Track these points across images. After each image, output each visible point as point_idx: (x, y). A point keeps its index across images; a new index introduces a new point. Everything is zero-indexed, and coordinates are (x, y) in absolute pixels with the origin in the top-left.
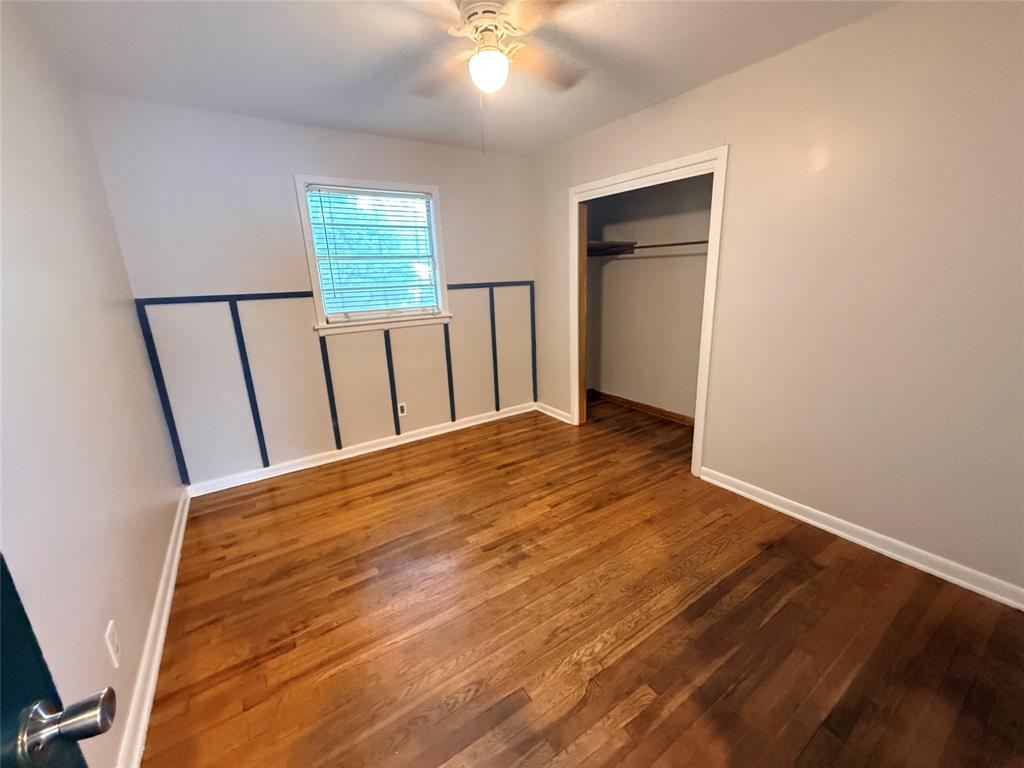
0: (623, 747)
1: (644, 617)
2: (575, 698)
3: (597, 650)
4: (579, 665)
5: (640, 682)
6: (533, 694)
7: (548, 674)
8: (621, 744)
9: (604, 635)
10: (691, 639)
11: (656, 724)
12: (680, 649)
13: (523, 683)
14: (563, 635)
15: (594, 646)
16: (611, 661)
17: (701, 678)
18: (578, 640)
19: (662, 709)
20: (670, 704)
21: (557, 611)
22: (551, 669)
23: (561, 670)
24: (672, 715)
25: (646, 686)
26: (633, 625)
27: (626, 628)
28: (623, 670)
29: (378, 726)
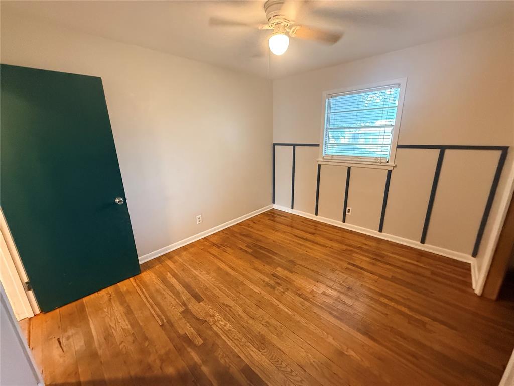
0: (179, 333)
1: (242, 344)
2: (199, 316)
3: (221, 322)
4: (213, 316)
5: (205, 340)
6: (201, 303)
7: (210, 306)
8: (180, 332)
9: (229, 325)
10: (229, 368)
11: (185, 345)
12: (222, 362)
13: (205, 299)
14: (228, 310)
15: (222, 321)
16: (215, 328)
17: (205, 369)
18: (225, 315)
19: (191, 348)
20: (194, 353)
21: (241, 306)
22: (211, 307)
23: (211, 310)
24: (188, 353)
25: (203, 342)
26: (236, 338)
27: (234, 334)
28: (210, 333)
29: (194, 271)
